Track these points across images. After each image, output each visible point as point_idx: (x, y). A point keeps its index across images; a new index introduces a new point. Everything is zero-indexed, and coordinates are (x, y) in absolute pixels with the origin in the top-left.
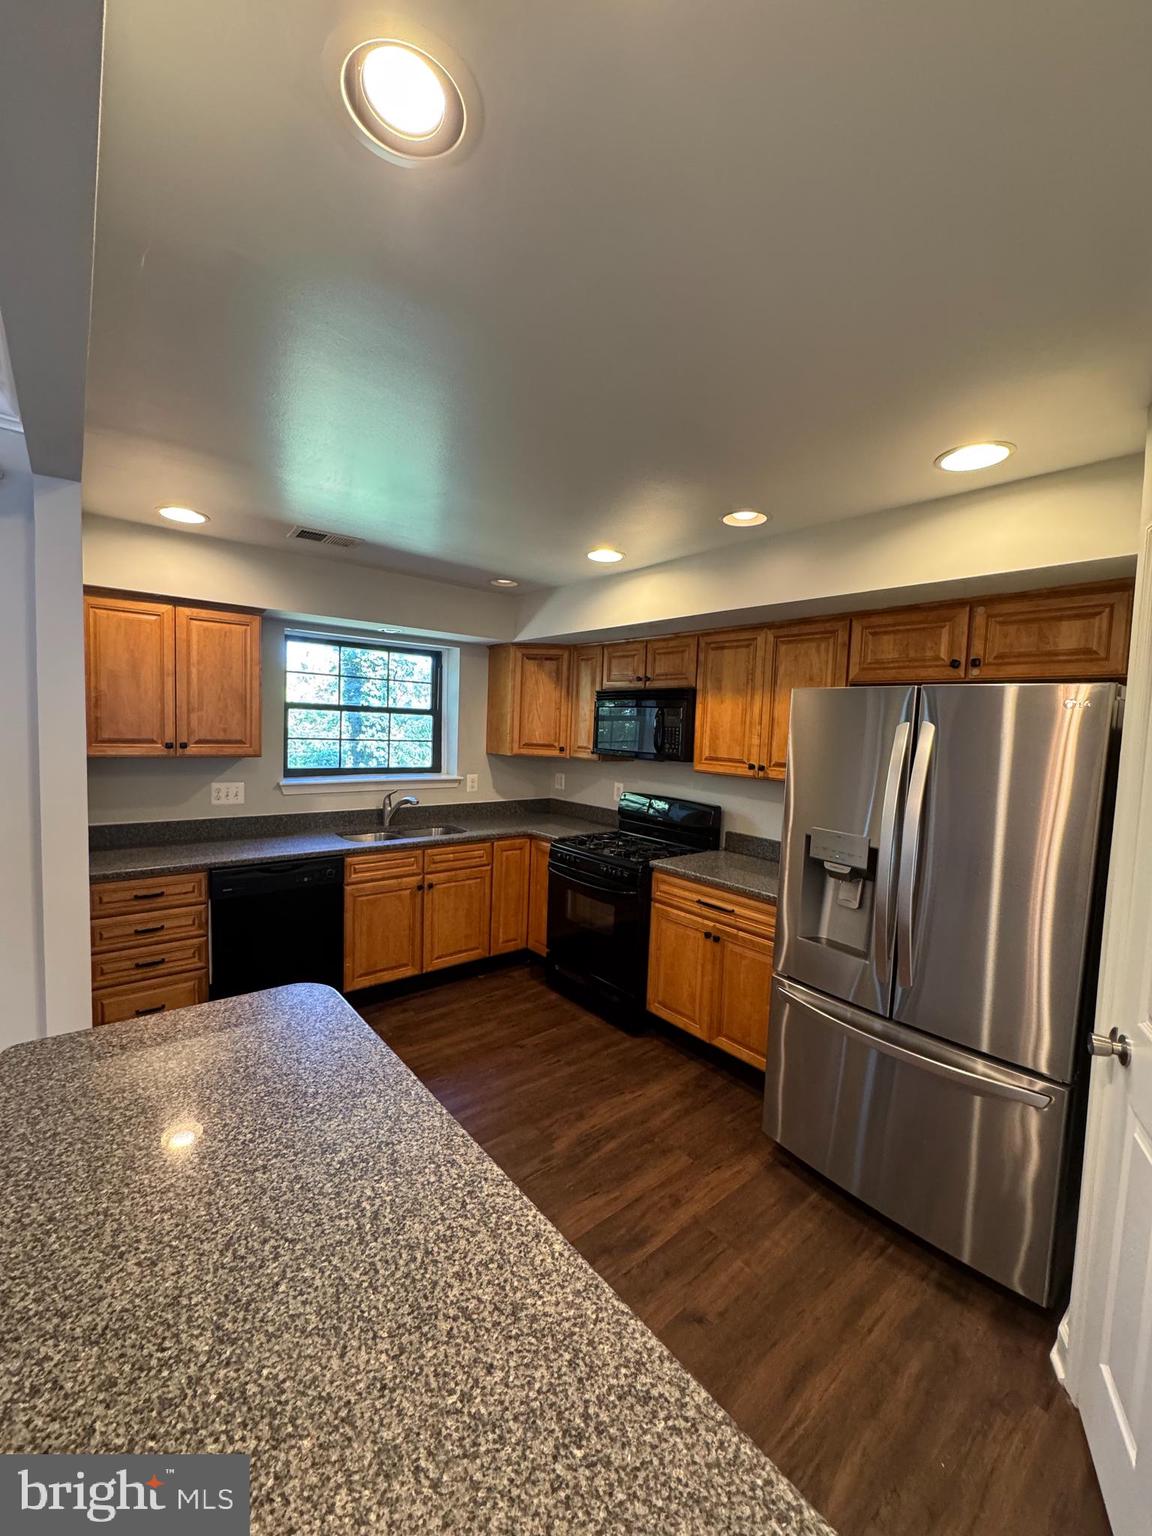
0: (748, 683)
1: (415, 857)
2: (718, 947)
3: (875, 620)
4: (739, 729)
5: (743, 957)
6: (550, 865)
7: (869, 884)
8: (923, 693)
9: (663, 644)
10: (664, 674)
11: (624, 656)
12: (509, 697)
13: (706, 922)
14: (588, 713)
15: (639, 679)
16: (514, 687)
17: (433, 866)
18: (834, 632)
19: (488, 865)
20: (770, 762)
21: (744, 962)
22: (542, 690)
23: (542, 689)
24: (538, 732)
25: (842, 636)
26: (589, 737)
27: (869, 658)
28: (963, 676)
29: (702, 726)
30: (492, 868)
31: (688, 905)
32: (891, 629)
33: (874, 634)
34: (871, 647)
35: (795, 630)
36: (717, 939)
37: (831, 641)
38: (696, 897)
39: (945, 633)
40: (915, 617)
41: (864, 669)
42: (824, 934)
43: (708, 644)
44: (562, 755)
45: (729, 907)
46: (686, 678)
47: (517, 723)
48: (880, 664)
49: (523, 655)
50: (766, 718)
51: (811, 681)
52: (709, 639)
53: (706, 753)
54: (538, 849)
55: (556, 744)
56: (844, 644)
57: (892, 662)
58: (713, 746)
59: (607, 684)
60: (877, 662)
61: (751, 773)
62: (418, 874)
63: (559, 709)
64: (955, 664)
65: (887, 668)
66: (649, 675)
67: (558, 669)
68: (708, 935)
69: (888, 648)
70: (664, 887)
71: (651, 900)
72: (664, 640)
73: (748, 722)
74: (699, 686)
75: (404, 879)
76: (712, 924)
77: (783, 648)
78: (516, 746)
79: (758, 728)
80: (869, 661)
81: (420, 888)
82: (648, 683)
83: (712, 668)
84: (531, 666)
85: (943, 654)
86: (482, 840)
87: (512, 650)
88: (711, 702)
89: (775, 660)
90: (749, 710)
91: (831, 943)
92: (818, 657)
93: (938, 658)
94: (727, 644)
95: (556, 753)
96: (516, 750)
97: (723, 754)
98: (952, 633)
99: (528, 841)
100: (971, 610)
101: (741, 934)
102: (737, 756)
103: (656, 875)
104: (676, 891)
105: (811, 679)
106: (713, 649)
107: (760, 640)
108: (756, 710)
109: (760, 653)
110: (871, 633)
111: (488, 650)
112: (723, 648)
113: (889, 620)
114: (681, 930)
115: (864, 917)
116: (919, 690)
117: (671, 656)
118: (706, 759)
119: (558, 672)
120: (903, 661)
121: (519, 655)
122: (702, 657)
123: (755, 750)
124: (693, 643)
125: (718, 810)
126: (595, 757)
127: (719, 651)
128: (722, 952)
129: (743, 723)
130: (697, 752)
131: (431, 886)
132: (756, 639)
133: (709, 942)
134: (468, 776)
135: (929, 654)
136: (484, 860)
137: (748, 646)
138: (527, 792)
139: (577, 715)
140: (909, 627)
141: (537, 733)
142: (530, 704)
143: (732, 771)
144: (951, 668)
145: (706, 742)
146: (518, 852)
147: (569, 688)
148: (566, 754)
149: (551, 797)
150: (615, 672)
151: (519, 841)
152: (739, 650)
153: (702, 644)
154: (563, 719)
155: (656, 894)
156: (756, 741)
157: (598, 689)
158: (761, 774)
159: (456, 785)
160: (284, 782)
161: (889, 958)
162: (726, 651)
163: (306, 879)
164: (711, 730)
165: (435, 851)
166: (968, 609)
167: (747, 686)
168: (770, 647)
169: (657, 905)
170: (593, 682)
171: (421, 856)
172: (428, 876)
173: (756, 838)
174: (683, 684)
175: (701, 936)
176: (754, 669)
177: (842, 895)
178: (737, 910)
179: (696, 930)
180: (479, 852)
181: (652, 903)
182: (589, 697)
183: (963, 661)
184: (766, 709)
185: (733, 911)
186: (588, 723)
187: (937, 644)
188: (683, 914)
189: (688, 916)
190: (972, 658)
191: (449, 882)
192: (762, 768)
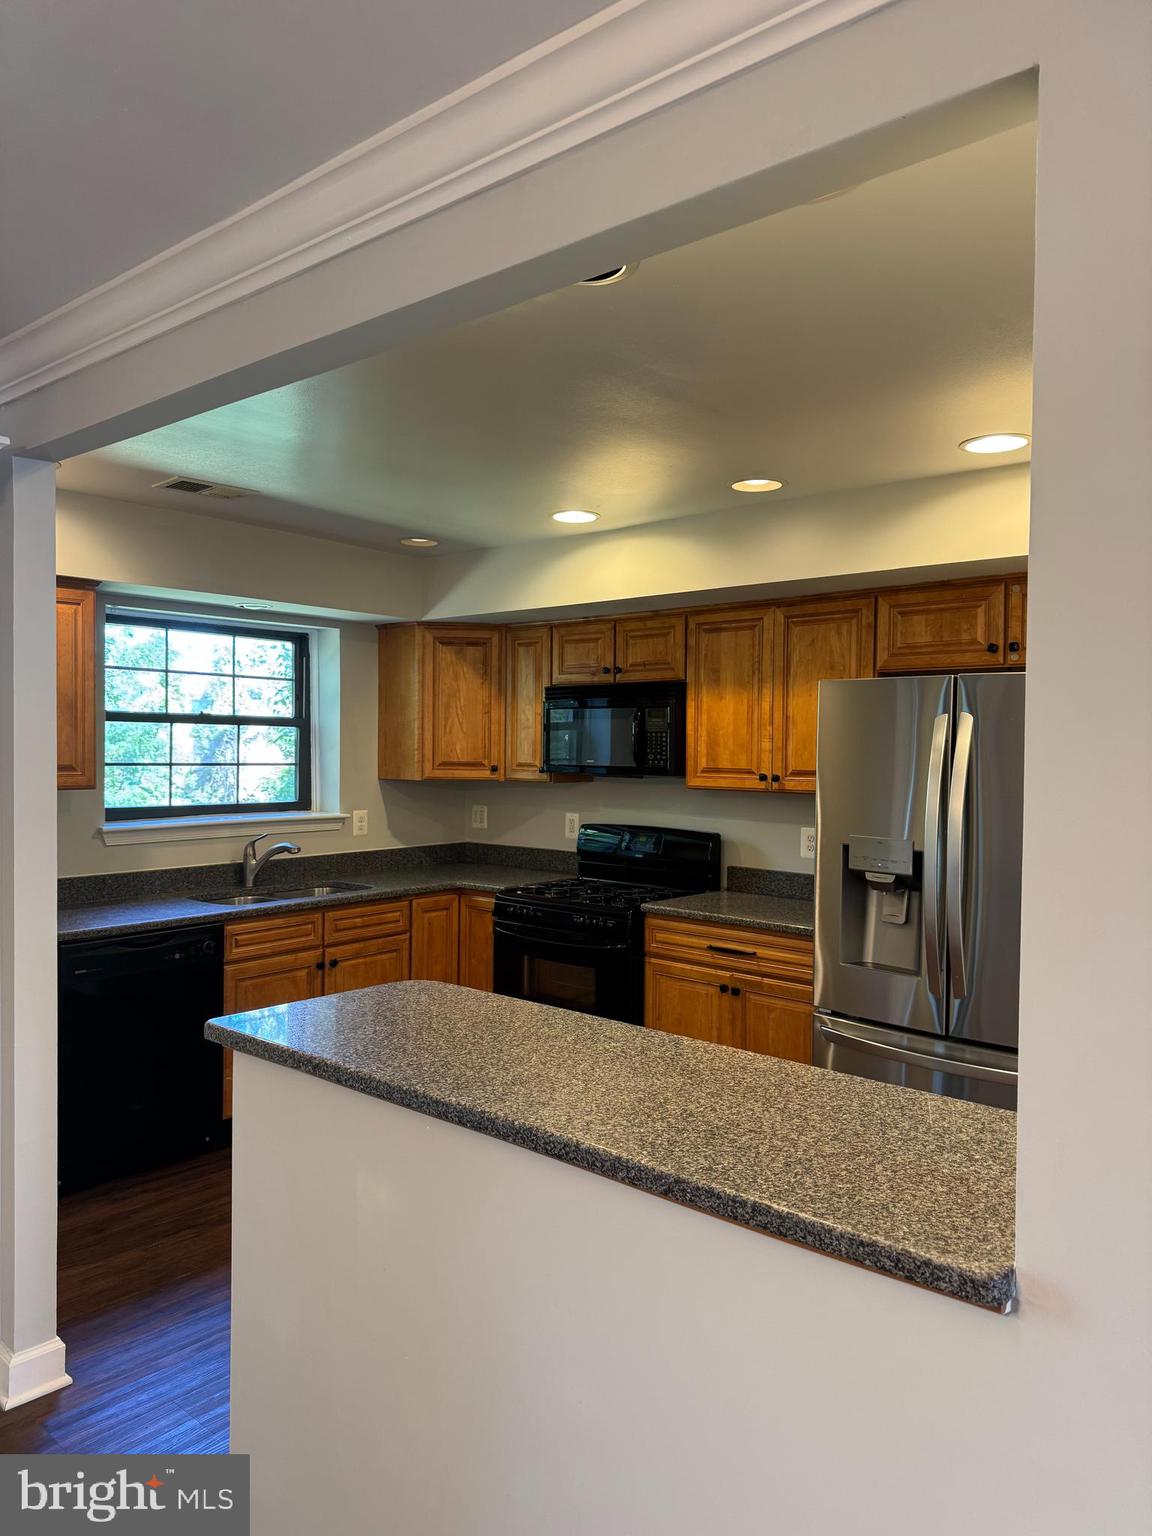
0: (753, 672)
1: (313, 923)
2: (737, 1002)
3: (903, 598)
4: (744, 731)
5: (771, 1009)
6: (496, 924)
7: (915, 894)
8: (960, 681)
9: (639, 624)
10: (640, 662)
11: (583, 641)
12: (416, 698)
13: (720, 973)
14: (531, 717)
15: (607, 671)
16: (423, 684)
17: (336, 935)
18: (856, 611)
19: (405, 933)
20: (786, 770)
21: (773, 1015)
22: (463, 686)
23: (465, 684)
24: (460, 744)
25: (866, 617)
26: (534, 751)
27: (899, 640)
28: (1002, 661)
29: (696, 730)
30: (411, 937)
31: (697, 955)
32: (922, 608)
33: (903, 614)
34: (900, 628)
35: (811, 608)
36: (736, 992)
37: (854, 621)
38: (706, 943)
39: (981, 611)
40: (949, 594)
41: (893, 655)
42: (869, 958)
43: (699, 625)
44: (495, 776)
45: (749, 949)
46: (673, 669)
47: (428, 735)
48: (912, 650)
49: (435, 638)
50: (778, 716)
51: (832, 670)
52: (701, 619)
53: (703, 763)
54: (472, 907)
55: (486, 762)
56: (869, 625)
57: (926, 646)
58: (712, 754)
59: (559, 679)
60: (909, 647)
61: (762, 785)
62: (315, 947)
63: (489, 712)
64: (993, 648)
65: (921, 653)
66: (620, 665)
67: (485, 655)
68: (724, 989)
69: (920, 631)
70: (660, 936)
71: (644, 955)
72: (640, 619)
73: (755, 721)
74: (690, 679)
75: (300, 955)
76: (728, 974)
77: (796, 630)
78: (428, 765)
79: (769, 728)
80: (899, 645)
81: (321, 966)
82: (618, 676)
83: (706, 655)
84: (447, 655)
85: (980, 637)
86: (397, 898)
87: (418, 633)
88: (706, 699)
89: (786, 644)
90: (756, 707)
91: (876, 966)
92: (840, 640)
93: (974, 642)
94: (724, 626)
95: (486, 774)
96: (428, 774)
97: (725, 762)
98: (987, 612)
99: (456, 897)
100: (1006, 587)
101: (766, 980)
102: (743, 765)
103: (650, 921)
104: (678, 939)
105: (832, 668)
106: (706, 631)
107: (767, 620)
108: (766, 706)
109: (768, 636)
110: (899, 613)
111: (377, 631)
112: (718, 630)
113: (921, 597)
114: (687, 986)
115: (913, 931)
116: (956, 679)
117: (650, 640)
118: (702, 772)
119: (486, 663)
120: (938, 645)
121: (429, 638)
122: (692, 641)
123: (766, 758)
124: (679, 624)
125: (716, 838)
126: (545, 776)
127: (714, 634)
128: (744, 1007)
129: (750, 722)
130: (690, 763)
131: (334, 963)
132: (762, 618)
133: (727, 998)
134: (355, 812)
135: (965, 637)
136: (402, 925)
137: (752, 628)
138: (433, 833)
139: (515, 721)
140: (942, 606)
141: (458, 748)
142: (448, 707)
143: (738, 784)
144: (988, 653)
145: (703, 749)
146: (445, 913)
147: (503, 686)
148: (499, 776)
149: (468, 840)
150: (570, 661)
151: (445, 898)
152: (740, 633)
153: (692, 625)
154: (494, 728)
155: (652, 946)
156: (766, 745)
157: (546, 683)
158: (775, 785)
159: (338, 826)
160: (108, 827)
161: (941, 970)
162: (724, 634)
163: (177, 956)
164: (708, 734)
165: (339, 913)
166: (1003, 587)
167: (752, 677)
168: (780, 630)
169: (654, 960)
170: (538, 674)
171: (320, 921)
172: (331, 950)
173: (768, 871)
174: (668, 675)
175: (714, 991)
176: (761, 655)
177: (886, 910)
178: (760, 952)
179: (709, 984)
180: (394, 914)
181: (647, 959)
182: (532, 694)
183: (1001, 644)
184: (778, 703)
185: (755, 953)
186: (531, 730)
187: (974, 626)
188: (689, 967)
189: (696, 968)
190: (1010, 642)
191: (357, 958)
192: (776, 779)
